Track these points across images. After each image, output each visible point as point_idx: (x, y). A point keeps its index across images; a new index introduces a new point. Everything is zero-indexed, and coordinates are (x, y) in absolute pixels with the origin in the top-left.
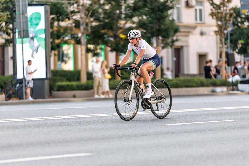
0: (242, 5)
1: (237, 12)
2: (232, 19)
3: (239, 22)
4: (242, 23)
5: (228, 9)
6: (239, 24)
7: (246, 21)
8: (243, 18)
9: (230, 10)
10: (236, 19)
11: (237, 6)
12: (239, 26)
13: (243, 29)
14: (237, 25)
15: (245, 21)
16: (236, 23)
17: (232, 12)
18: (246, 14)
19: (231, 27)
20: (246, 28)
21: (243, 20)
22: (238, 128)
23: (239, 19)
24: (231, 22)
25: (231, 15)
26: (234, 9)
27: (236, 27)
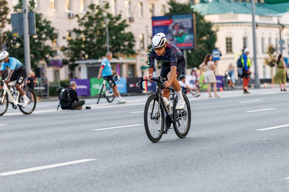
0: (13, 30)
1: (9, 35)
2: (5, 41)
3: (11, 44)
4: (14, 44)
5: (2, 32)
6: (12, 45)
7: (18, 42)
8: (15, 40)
9: (4, 33)
10: (9, 42)
11: (9, 30)
12: (11, 47)
13: (15, 49)
14: (10, 46)
15: (16, 42)
16: (9, 44)
17: (6, 35)
18: (18, 37)
19: (5, 47)
20: (17, 49)
21: (15, 42)
22: (9, 131)
23: (12, 41)
24: (5, 43)
25: (4, 38)
26: (8, 33)
27: (9, 48)
